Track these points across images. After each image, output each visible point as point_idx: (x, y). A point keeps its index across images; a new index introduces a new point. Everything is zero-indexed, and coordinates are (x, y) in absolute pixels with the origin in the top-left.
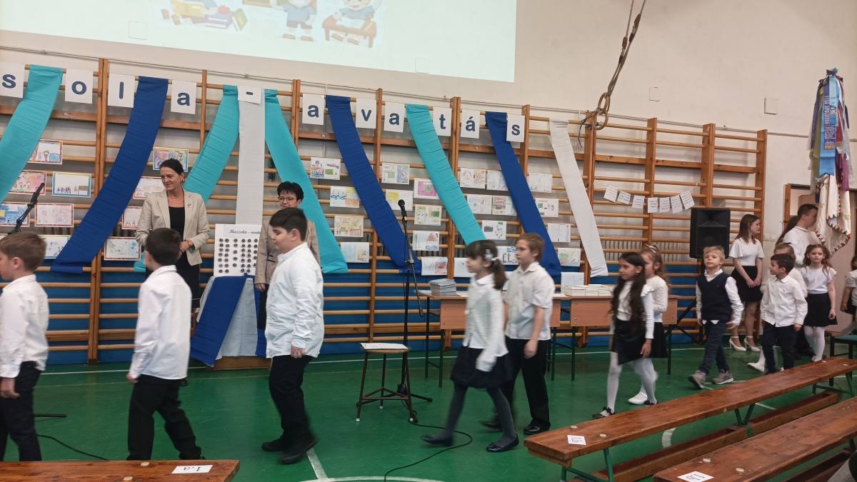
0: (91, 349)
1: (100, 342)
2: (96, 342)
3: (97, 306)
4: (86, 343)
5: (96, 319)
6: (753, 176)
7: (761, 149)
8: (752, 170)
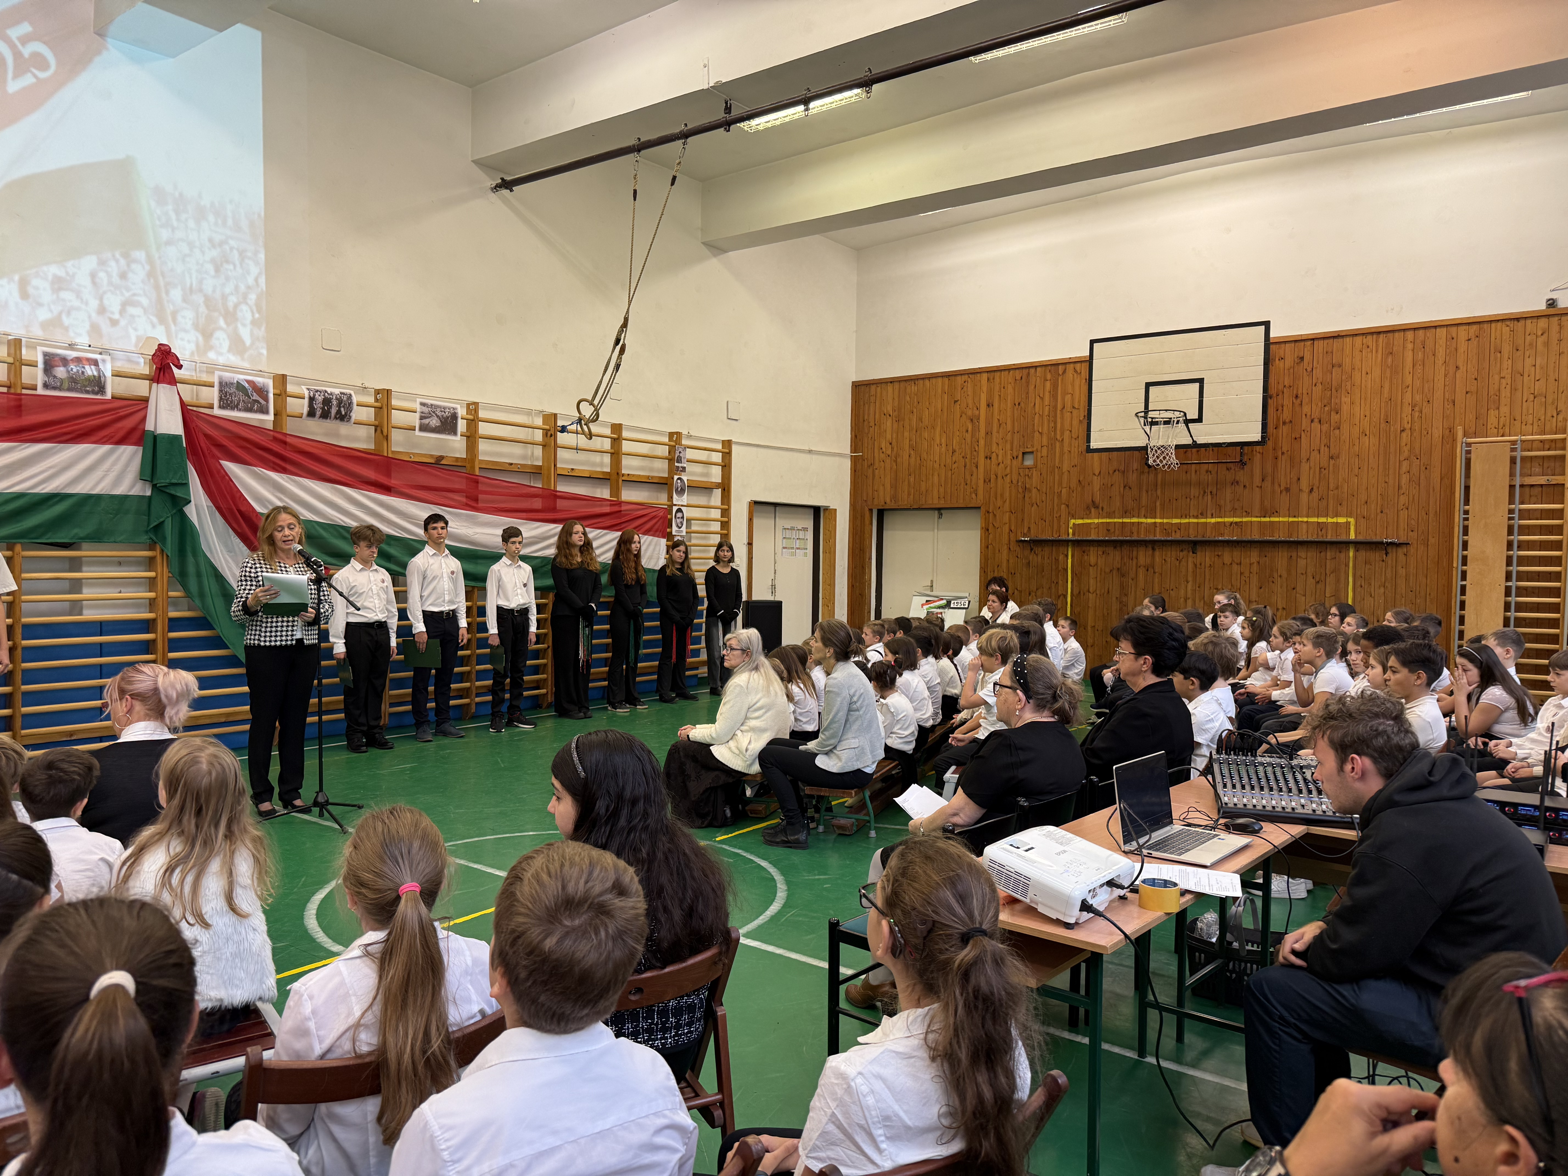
6: (718, 493)
7: (727, 461)
8: (718, 486)
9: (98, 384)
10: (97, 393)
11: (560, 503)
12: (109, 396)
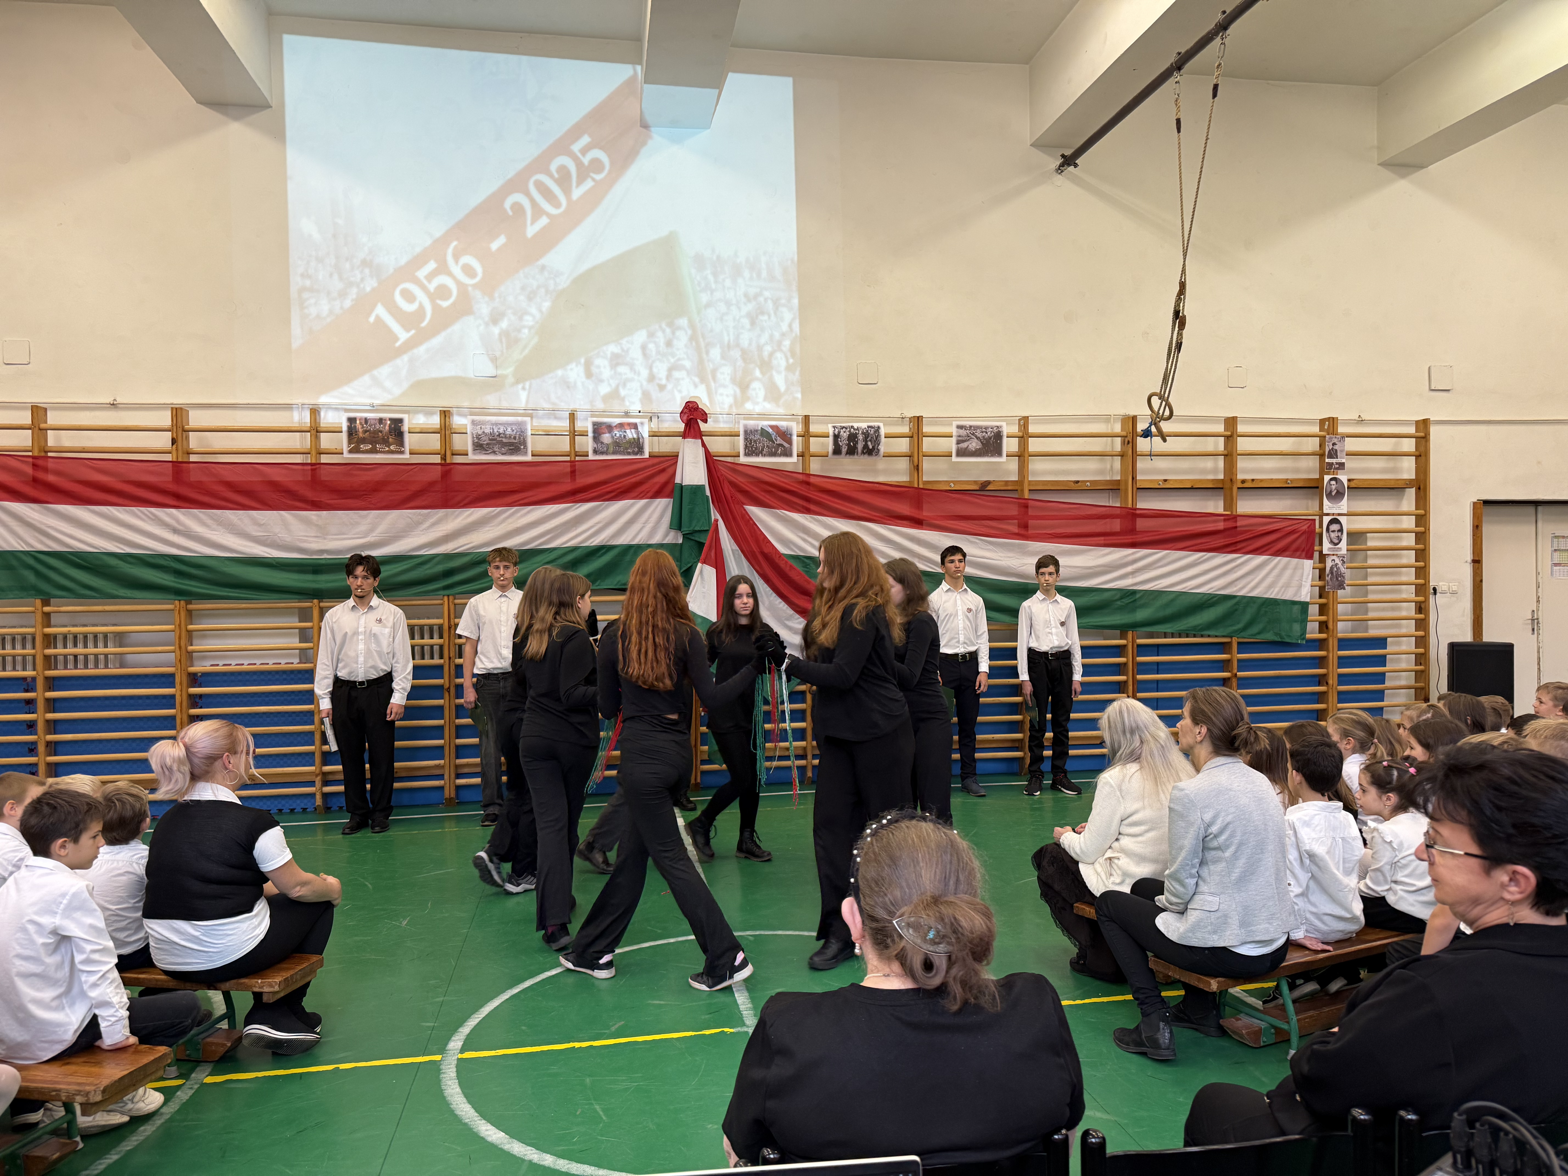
0: (448, 785)
1: (459, 776)
2: (453, 776)
3: (453, 730)
4: (440, 777)
5: (452, 746)
6: (1411, 492)
7: (1422, 449)
8: (1409, 484)
9: (638, 445)
10: (637, 454)
11: (1141, 524)
12: (646, 455)
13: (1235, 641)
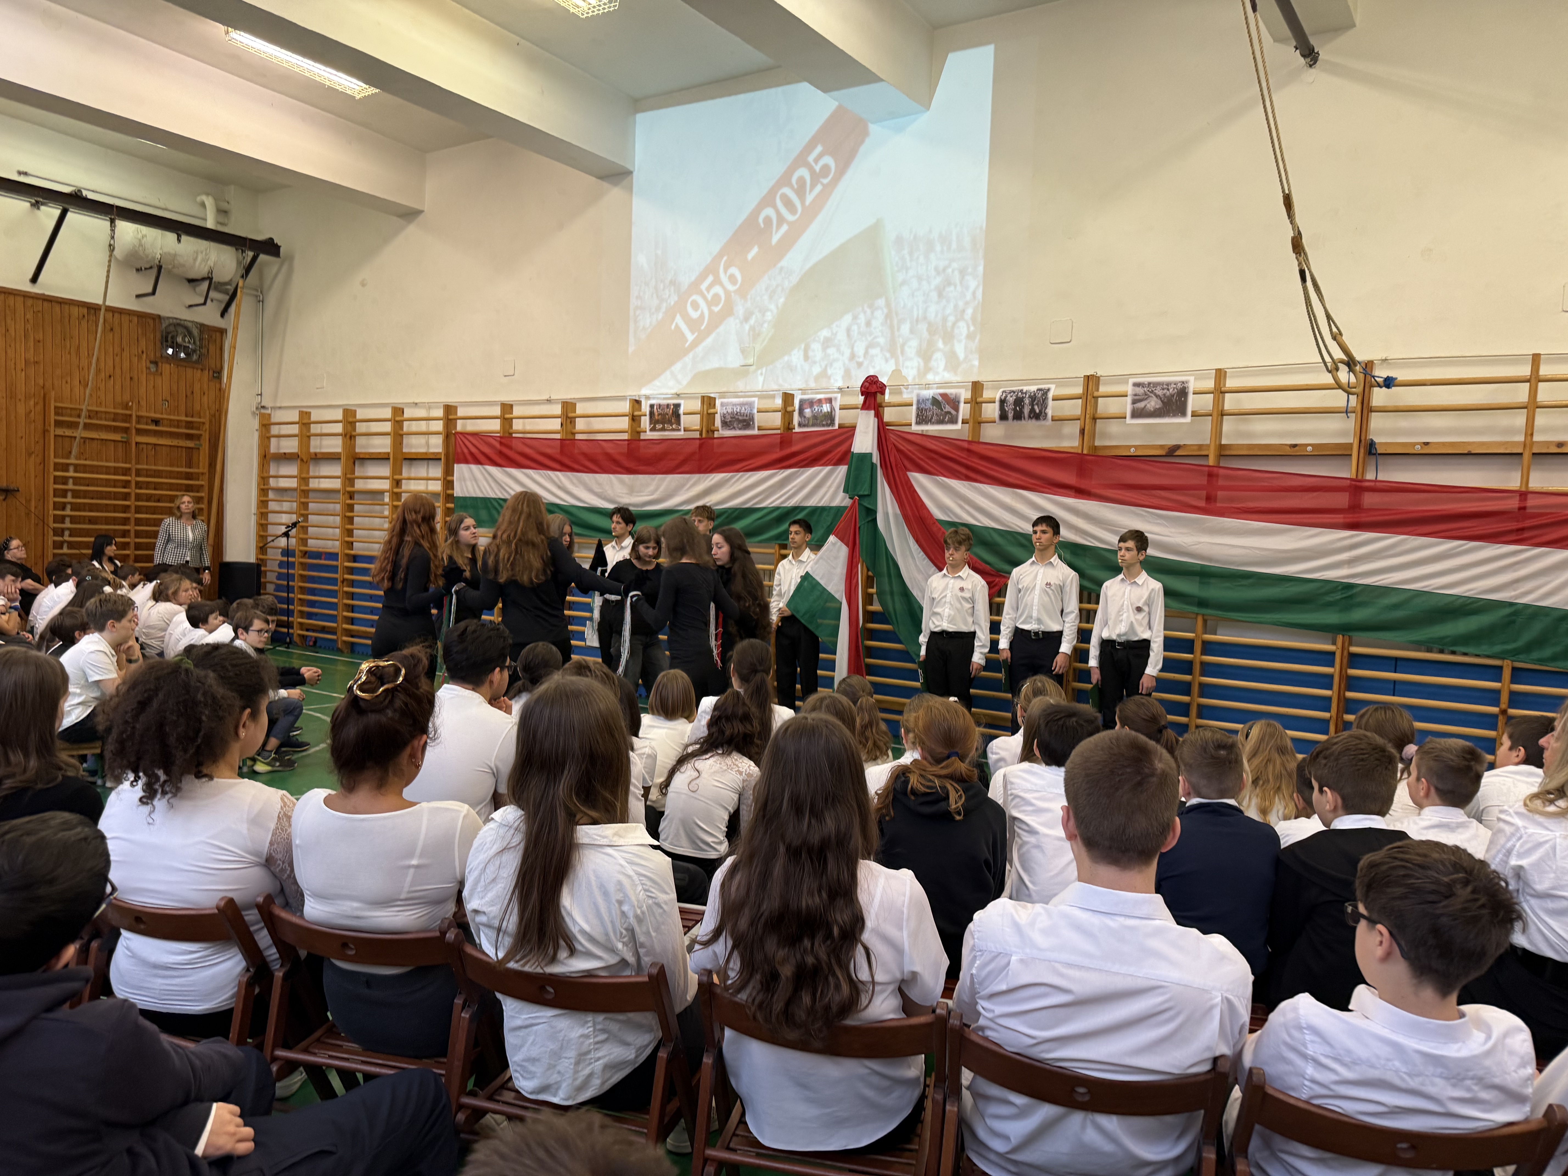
9: (830, 418)
10: (828, 425)
12: (836, 427)
13: (1507, 666)
